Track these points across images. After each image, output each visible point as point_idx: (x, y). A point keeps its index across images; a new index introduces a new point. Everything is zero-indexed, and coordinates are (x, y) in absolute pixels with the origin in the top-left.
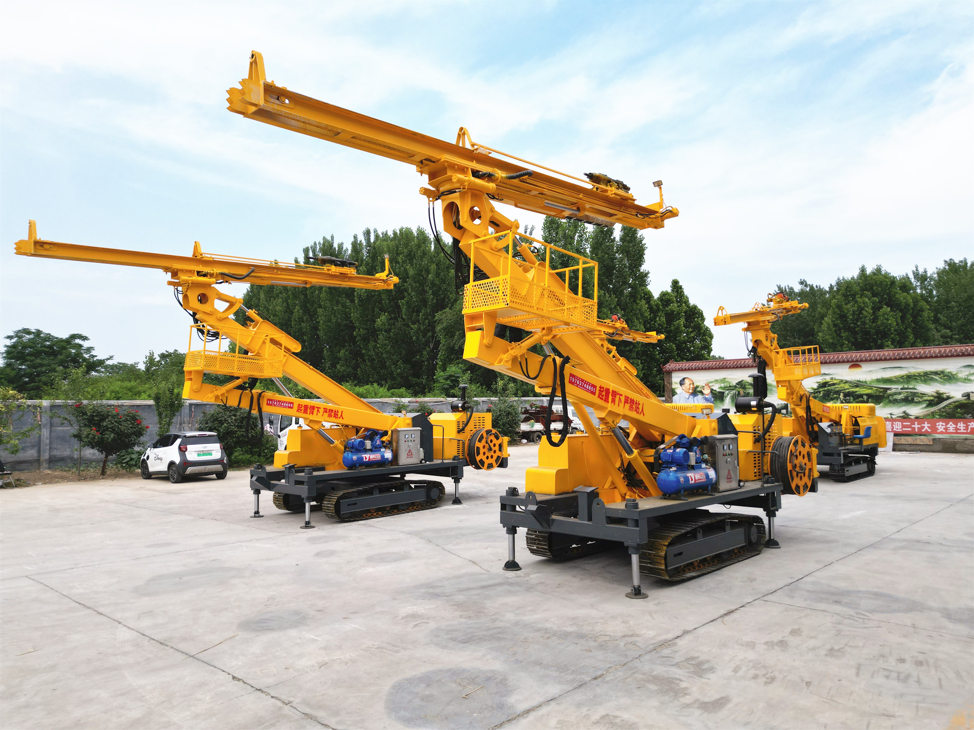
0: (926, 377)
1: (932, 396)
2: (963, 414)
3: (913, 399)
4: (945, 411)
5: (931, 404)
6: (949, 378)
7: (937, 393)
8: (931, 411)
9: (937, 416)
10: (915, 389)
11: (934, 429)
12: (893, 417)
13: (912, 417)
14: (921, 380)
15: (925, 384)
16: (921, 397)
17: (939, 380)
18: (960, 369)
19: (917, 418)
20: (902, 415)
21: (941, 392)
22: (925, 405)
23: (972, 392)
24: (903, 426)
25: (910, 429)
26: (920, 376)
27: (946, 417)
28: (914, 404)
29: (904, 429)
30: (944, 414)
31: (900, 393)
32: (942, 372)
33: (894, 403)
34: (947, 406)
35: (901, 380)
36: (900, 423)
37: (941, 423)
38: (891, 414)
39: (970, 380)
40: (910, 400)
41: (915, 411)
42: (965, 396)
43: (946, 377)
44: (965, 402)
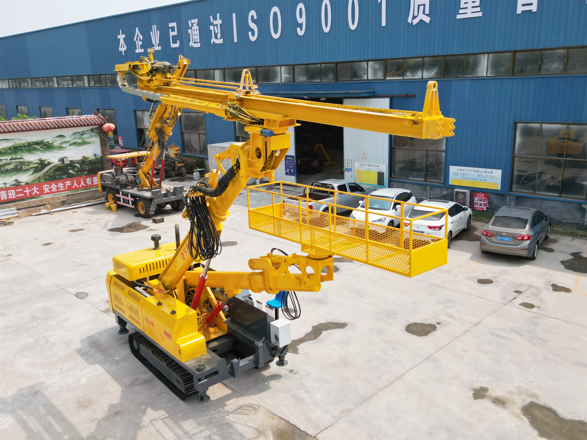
0: (30, 147)
1: (37, 163)
2: (60, 175)
3: (22, 168)
4: (48, 175)
5: (37, 170)
6: (47, 147)
7: (40, 160)
8: (38, 176)
9: (43, 180)
10: (23, 158)
11: (42, 192)
12: (7, 186)
13: (23, 184)
14: (26, 150)
15: (30, 153)
16: (28, 165)
17: (41, 149)
18: (55, 139)
19: (27, 184)
20: (14, 183)
21: (43, 159)
22: (32, 172)
23: (65, 157)
24: (17, 193)
25: (23, 195)
26: (25, 146)
27: (49, 180)
28: (23, 172)
29: (17, 195)
30: (47, 177)
31: (10, 164)
32: (42, 142)
33: (6, 174)
34: (48, 170)
35: (10, 152)
36: (14, 190)
37: (46, 186)
38: (5, 184)
39: (62, 147)
40: (19, 169)
41: (25, 178)
42: (61, 161)
43: (45, 146)
44: (61, 165)
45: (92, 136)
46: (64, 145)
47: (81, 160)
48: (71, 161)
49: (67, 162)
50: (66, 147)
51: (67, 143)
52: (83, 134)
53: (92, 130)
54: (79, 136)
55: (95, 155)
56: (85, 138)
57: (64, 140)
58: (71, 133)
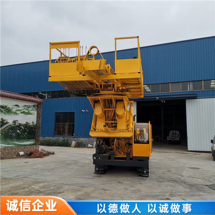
2: (12, 133)
4: (5, 131)
7: (2, 119)
17: (4, 111)
18: (13, 107)
21: (4, 119)
23: (17, 121)
32: (6, 107)
34: (5, 128)
39: (17, 113)
42: (14, 123)
43: (7, 110)
44: (13, 126)
45: (33, 110)
46: (18, 112)
47: (25, 124)
48: (19, 124)
49: (17, 124)
51: (20, 111)
52: (29, 108)
53: (34, 106)
54: (27, 108)
55: (33, 123)
56: (29, 110)
57: (18, 108)
58: (23, 105)
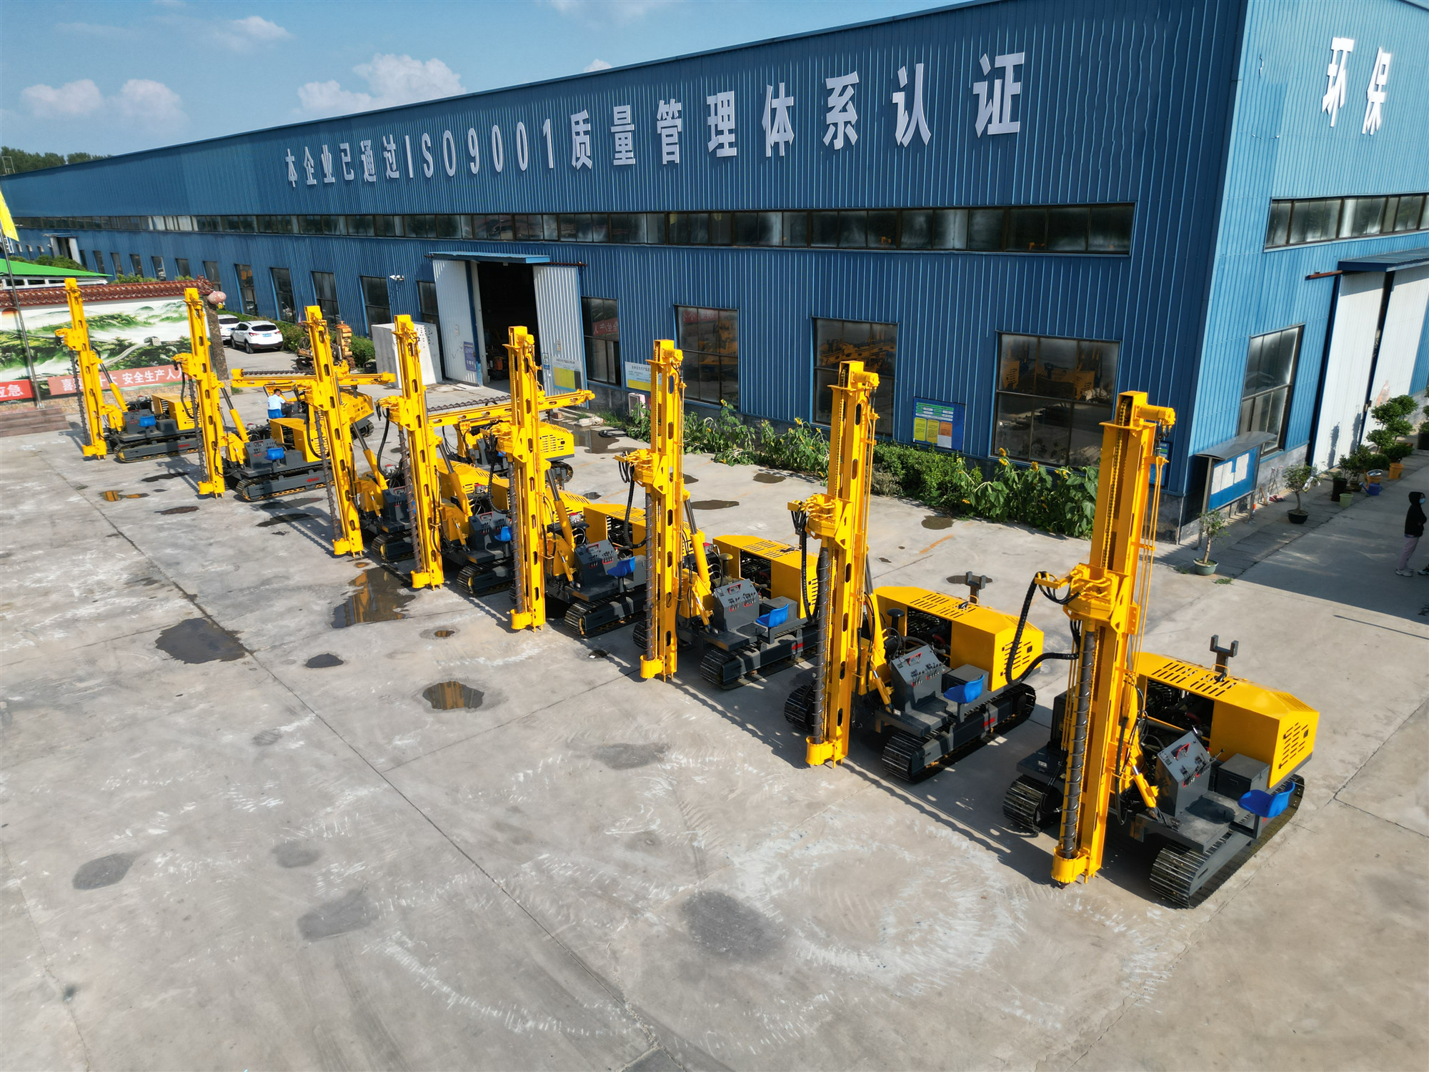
0: (102, 322)
1: (113, 344)
2: (148, 361)
4: (129, 360)
5: (113, 353)
6: (128, 322)
7: (118, 340)
8: (114, 361)
9: (122, 367)
10: (94, 337)
11: (121, 383)
14: (98, 326)
15: (103, 330)
16: (101, 346)
17: (117, 324)
18: (138, 312)
21: (122, 339)
22: (106, 355)
23: (154, 337)
26: (95, 321)
27: (131, 367)
30: (129, 363)
32: (120, 316)
34: (130, 354)
37: (127, 374)
39: (149, 323)
42: (148, 342)
43: (124, 322)
44: (148, 348)
46: (151, 321)
47: (178, 342)
48: (162, 343)
49: (157, 343)
50: (154, 324)
51: (157, 318)
52: (179, 307)
54: (174, 309)
57: (151, 313)
58: (162, 305)
